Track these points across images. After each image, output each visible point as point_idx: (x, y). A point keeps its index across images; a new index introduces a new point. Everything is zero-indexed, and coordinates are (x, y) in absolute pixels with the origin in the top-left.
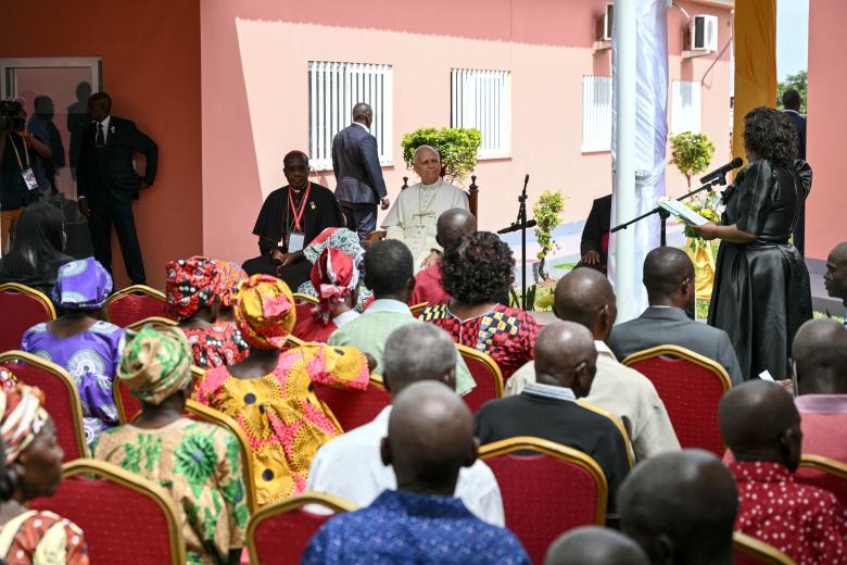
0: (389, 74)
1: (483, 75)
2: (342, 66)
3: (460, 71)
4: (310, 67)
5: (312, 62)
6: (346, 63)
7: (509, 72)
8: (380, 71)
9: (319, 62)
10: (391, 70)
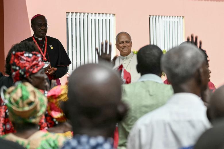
0: (113, 19)
1: (168, 19)
2: (86, 14)
3: (155, 17)
4: (67, 15)
5: (69, 13)
6: (88, 13)
7: (183, 17)
8: (108, 17)
9: (72, 13)
10: (114, 17)
